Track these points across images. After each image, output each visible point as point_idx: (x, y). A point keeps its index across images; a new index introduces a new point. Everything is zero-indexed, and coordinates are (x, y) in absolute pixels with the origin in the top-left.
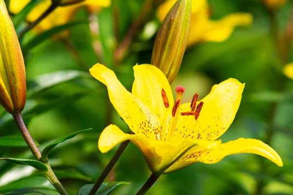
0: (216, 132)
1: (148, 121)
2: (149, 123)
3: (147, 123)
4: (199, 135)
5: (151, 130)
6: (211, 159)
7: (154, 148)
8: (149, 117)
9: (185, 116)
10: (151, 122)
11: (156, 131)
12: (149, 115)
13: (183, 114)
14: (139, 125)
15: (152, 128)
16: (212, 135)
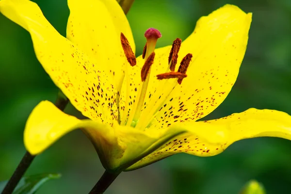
0: (210, 99)
1: (97, 84)
2: (98, 87)
3: (95, 89)
4: (182, 105)
5: (102, 100)
6: (206, 149)
7: (116, 139)
8: (99, 77)
9: (164, 80)
10: (101, 86)
11: (111, 101)
12: (99, 74)
13: (160, 77)
14: (85, 95)
15: (104, 96)
16: (205, 104)
